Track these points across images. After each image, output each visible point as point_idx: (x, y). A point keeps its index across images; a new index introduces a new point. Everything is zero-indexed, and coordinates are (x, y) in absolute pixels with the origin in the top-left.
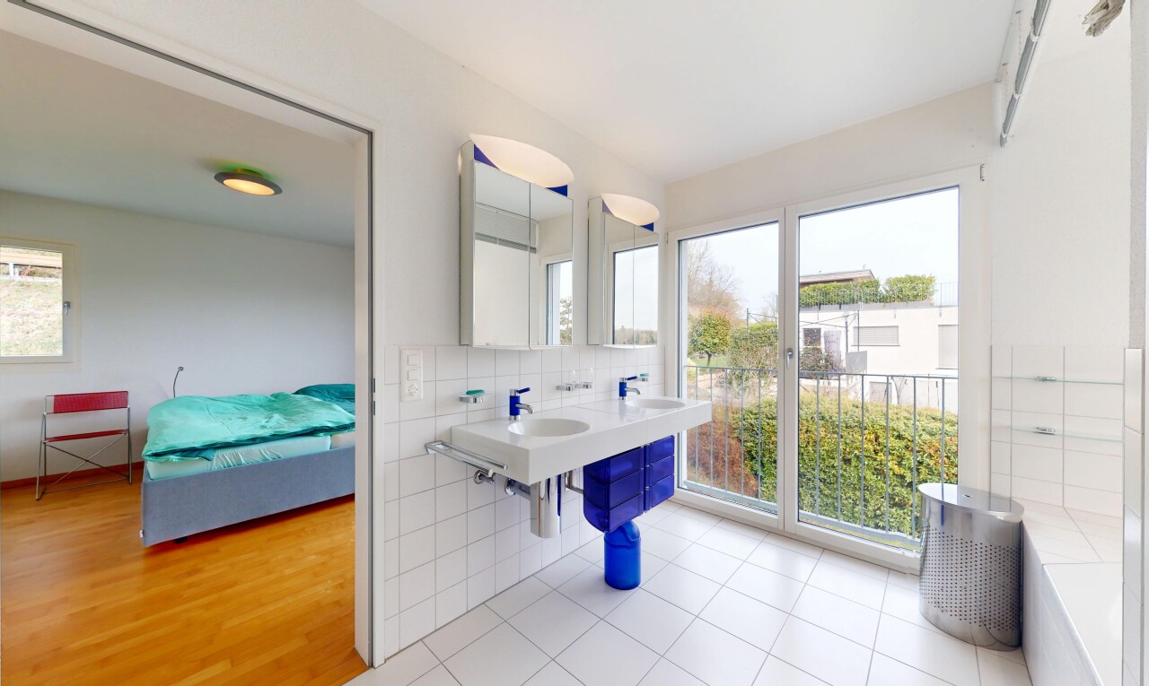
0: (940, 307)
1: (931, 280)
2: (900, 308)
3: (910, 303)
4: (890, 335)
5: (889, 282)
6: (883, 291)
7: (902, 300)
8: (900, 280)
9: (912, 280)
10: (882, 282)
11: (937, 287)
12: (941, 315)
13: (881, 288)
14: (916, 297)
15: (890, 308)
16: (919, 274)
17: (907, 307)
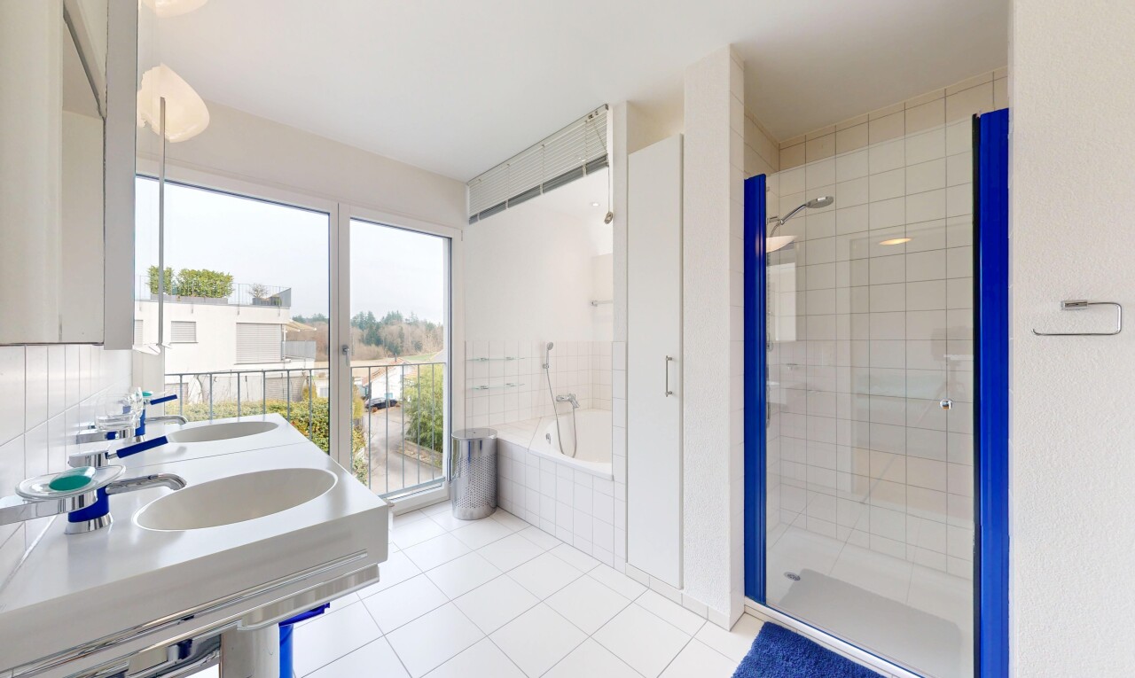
0: (238, 305)
1: (229, 278)
2: (197, 303)
3: (207, 299)
4: (188, 332)
5: (184, 273)
6: (177, 282)
7: (199, 294)
8: (198, 274)
9: (210, 276)
10: (176, 272)
11: (234, 286)
12: (239, 313)
13: (174, 279)
14: (215, 292)
15: (186, 302)
16: (218, 270)
17: (204, 303)
